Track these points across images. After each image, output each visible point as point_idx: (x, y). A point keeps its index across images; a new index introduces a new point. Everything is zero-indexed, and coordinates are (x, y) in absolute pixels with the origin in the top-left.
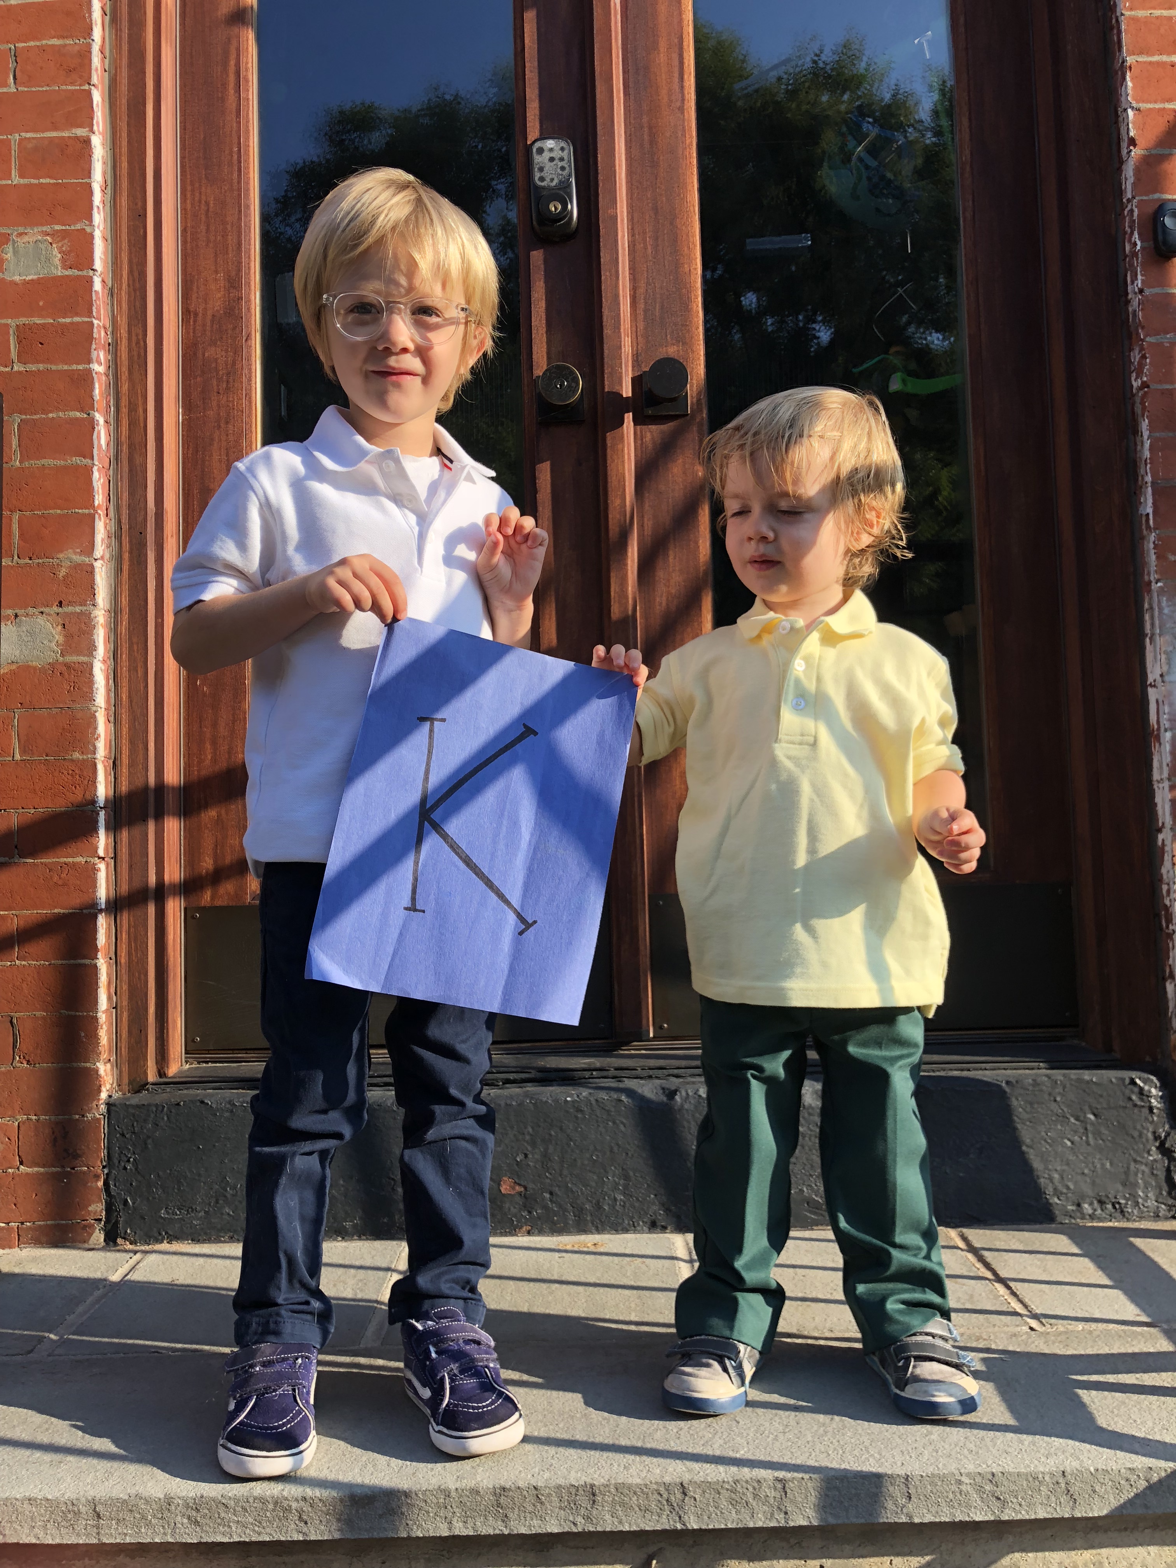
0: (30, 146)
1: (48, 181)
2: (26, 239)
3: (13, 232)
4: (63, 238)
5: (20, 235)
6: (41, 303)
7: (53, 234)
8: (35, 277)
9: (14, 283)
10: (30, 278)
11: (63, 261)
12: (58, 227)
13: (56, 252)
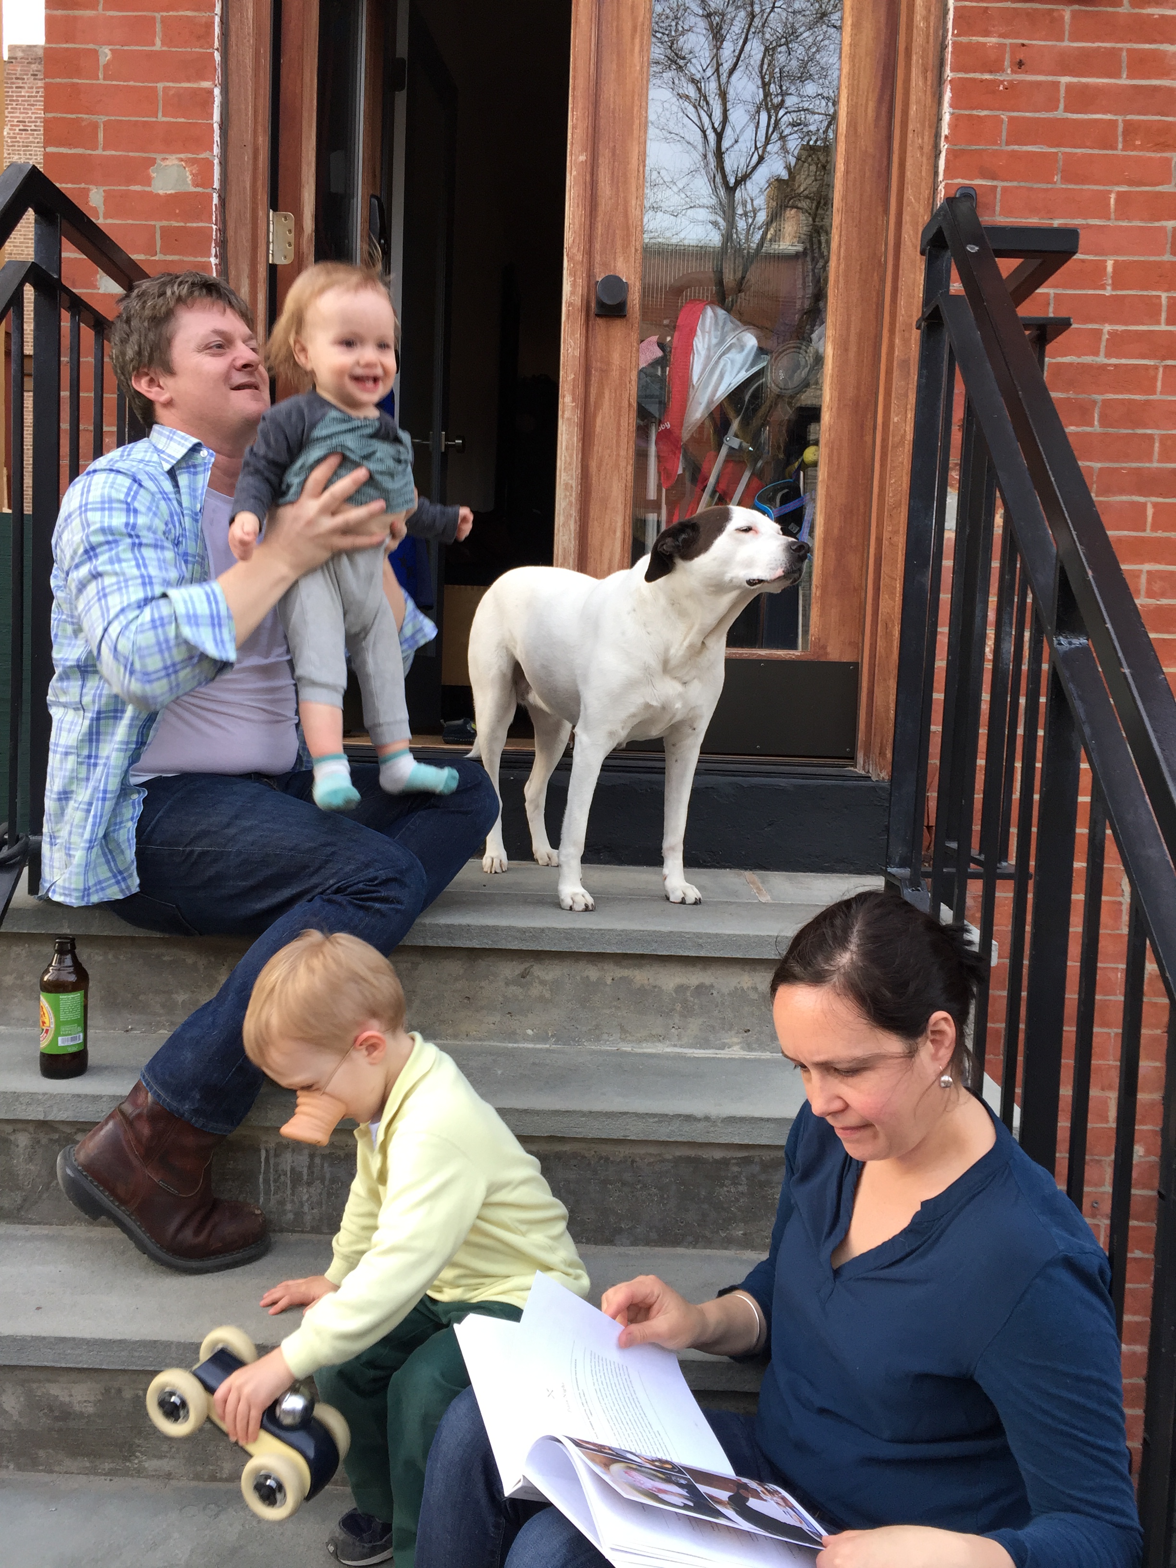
0: (171, 93)
1: (182, 120)
2: (168, 163)
3: (158, 157)
4: (193, 165)
5: (164, 159)
6: (177, 211)
7: (187, 161)
8: (173, 192)
9: (158, 195)
10: (169, 192)
11: (193, 181)
12: (190, 156)
13: (188, 174)
